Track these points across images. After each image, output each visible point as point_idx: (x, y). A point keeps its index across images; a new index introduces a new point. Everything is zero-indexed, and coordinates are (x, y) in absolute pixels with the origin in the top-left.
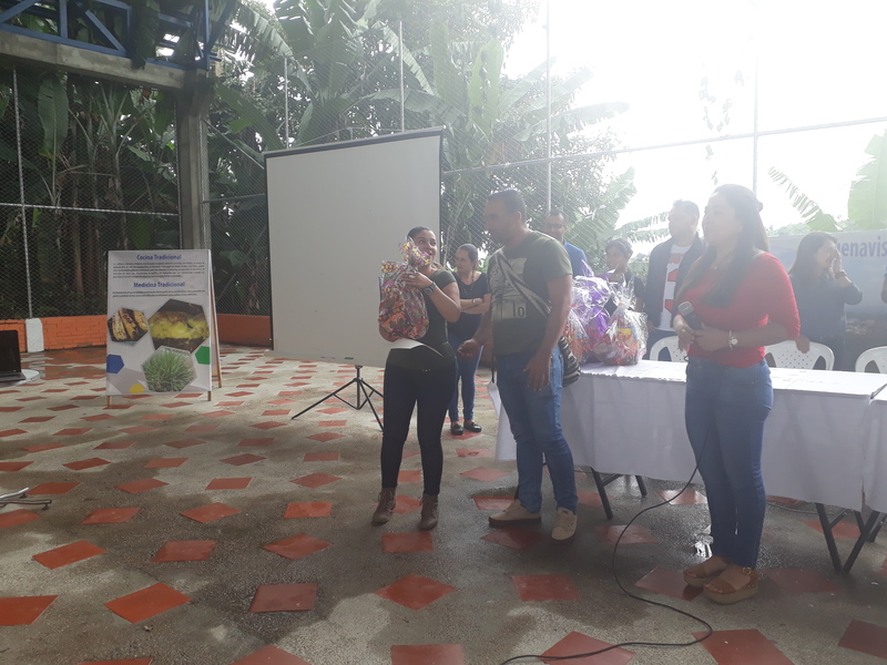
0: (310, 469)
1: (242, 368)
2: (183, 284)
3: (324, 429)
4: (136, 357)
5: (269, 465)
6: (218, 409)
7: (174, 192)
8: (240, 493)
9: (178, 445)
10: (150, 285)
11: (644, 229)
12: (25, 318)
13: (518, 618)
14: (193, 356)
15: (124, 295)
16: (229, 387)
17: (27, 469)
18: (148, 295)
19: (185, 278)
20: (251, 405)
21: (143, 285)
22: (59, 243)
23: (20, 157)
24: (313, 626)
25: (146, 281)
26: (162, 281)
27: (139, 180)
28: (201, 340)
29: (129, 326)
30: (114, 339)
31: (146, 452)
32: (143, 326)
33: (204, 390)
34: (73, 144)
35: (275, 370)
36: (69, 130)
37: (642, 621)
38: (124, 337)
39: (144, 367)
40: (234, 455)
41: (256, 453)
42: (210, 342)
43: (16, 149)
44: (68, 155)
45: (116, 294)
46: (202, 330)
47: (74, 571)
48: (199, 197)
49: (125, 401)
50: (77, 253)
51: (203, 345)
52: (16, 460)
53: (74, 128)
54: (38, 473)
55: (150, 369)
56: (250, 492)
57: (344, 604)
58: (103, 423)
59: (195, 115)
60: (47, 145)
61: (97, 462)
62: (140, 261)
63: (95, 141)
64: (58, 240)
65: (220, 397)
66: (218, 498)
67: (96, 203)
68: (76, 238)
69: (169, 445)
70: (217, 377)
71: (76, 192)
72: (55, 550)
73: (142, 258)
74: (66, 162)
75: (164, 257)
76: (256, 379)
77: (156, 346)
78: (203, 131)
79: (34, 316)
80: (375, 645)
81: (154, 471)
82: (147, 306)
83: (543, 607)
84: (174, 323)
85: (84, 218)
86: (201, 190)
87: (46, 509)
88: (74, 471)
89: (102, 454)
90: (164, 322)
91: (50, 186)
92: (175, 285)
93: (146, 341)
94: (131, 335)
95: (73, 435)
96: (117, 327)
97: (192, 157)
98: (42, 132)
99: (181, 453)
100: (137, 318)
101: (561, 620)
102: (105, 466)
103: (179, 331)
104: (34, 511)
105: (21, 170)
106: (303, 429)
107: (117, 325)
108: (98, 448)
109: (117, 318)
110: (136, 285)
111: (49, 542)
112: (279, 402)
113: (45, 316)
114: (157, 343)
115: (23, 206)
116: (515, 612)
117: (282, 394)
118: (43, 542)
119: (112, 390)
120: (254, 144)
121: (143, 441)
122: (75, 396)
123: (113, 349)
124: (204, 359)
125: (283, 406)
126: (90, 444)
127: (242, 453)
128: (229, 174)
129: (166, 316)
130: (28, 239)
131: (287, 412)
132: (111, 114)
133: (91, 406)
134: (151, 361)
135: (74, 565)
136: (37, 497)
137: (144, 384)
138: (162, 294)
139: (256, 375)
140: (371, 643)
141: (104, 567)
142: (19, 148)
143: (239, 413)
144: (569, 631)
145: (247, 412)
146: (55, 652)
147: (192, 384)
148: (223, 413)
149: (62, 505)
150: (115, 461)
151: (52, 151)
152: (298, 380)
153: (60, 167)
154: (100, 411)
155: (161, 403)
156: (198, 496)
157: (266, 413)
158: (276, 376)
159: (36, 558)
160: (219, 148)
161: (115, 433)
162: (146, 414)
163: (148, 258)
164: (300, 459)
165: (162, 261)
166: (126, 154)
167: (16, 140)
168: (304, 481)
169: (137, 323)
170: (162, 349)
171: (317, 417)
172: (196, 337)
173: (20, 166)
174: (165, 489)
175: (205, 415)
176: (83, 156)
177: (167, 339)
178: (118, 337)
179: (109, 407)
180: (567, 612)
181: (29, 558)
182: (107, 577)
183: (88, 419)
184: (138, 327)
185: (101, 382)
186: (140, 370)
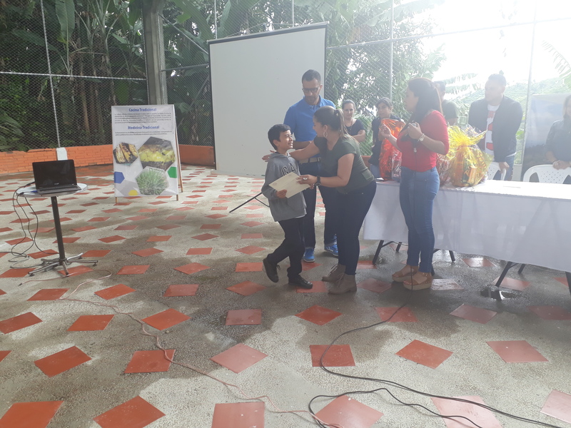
0: (246, 243)
1: (193, 180)
2: (158, 127)
3: (250, 219)
4: (131, 173)
5: (221, 240)
6: (183, 206)
7: (143, 64)
8: (207, 257)
9: (165, 228)
10: (137, 128)
11: (451, 85)
12: (56, 147)
13: (382, 332)
14: (167, 172)
15: (123, 134)
16: (188, 192)
17: (78, 241)
18: (137, 134)
19: (159, 123)
20: (203, 204)
21: (134, 128)
22: (73, 99)
23: (46, 43)
24: (263, 333)
25: (136, 125)
26: (146, 125)
27: (120, 56)
28: (171, 163)
29: (126, 154)
30: (118, 162)
31: (146, 232)
32: (135, 154)
33: (174, 194)
34: (78, 33)
35: (214, 181)
36: (76, 24)
37: (456, 334)
38: (124, 161)
39: (137, 179)
40: (199, 234)
41: (212, 233)
42: (176, 164)
43: (44, 37)
44: (75, 41)
45: (118, 134)
46: (171, 156)
47: (120, 301)
48: (159, 67)
49: (126, 200)
50: (85, 105)
51: (172, 166)
52: (70, 236)
53: (78, 23)
54: (85, 244)
55: (141, 180)
56: (213, 256)
57: (279, 321)
58: (115, 214)
59: (155, 12)
60: (63, 34)
61: (117, 238)
62: (131, 113)
63: (92, 31)
64: (73, 97)
65: (184, 198)
66: (194, 259)
67: (95, 73)
68: (83, 96)
69: (158, 227)
70: (180, 186)
71: (82, 66)
72: (107, 289)
73: (132, 110)
74: (75, 46)
75: (145, 110)
76: (203, 187)
77: (144, 167)
78: (160, 22)
79: (61, 146)
80: (300, 344)
81: (153, 243)
82: (137, 141)
83: (396, 325)
84: (154, 152)
85: (88, 83)
86: (160, 62)
87: (95, 265)
88: (105, 243)
89: (119, 233)
90: (148, 151)
91: (66, 62)
92: (154, 128)
93: (137, 164)
94: (128, 159)
95: (99, 222)
96: (119, 155)
97: (154, 40)
98: (59, 26)
99: (167, 233)
100: (131, 148)
101: (407, 333)
102: (123, 240)
103: (157, 157)
104: (88, 267)
105: (47, 52)
106: (237, 219)
107: (119, 153)
108: (116, 229)
109: (119, 149)
110: (129, 128)
111: (102, 285)
112: (219, 202)
113: (68, 146)
114: (144, 164)
115: (50, 75)
116: (380, 328)
117: (220, 197)
118: (98, 285)
119: (118, 194)
120: (191, 30)
121: (143, 225)
122: (95, 197)
123: (117, 168)
124: (173, 174)
125: (223, 204)
126: (111, 227)
127: (203, 233)
128: (175, 51)
129: (149, 148)
130: (55, 97)
131: (226, 208)
132: (101, 12)
133: (106, 203)
134: (141, 176)
135: (119, 298)
136: (88, 259)
137: (137, 190)
138: (145, 134)
139: (203, 185)
140: (298, 343)
141: (137, 298)
142: (46, 37)
143: (197, 208)
144: (413, 340)
145: (201, 208)
146: (120, 345)
147: (167, 190)
148: (187, 208)
149: (104, 263)
150: (128, 238)
151: (66, 38)
152: (229, 187)
153: (72, 49)
154: (112, 206)
155: (148, 201)
156: (183, 258)
157: (213, 209)
158: (214, 185)
159: (96, 293)
160: (170, 33)
161: (124, 220)
162: (141, 209)
163: (136, 110)
164: (239, 237)
165: (144, 112)
166: (111, 39)
167: (43, 32)
168: (244, 250)
169: (131, 152)
170: (147, 168)
171: (245, 212)
172: (168, 161)
173: (47, 49)
174: (162, 254)
175: (177, 209)
176: (85, 41)
177: (150, 162)
178: (120, 161)
179: (117, 204)
180: (410, 329)
181: (92, 294)
182: (140, 305)
183: (106, 211)
184: (132, 154)
185: (109, 188)
186: (135, 181)
